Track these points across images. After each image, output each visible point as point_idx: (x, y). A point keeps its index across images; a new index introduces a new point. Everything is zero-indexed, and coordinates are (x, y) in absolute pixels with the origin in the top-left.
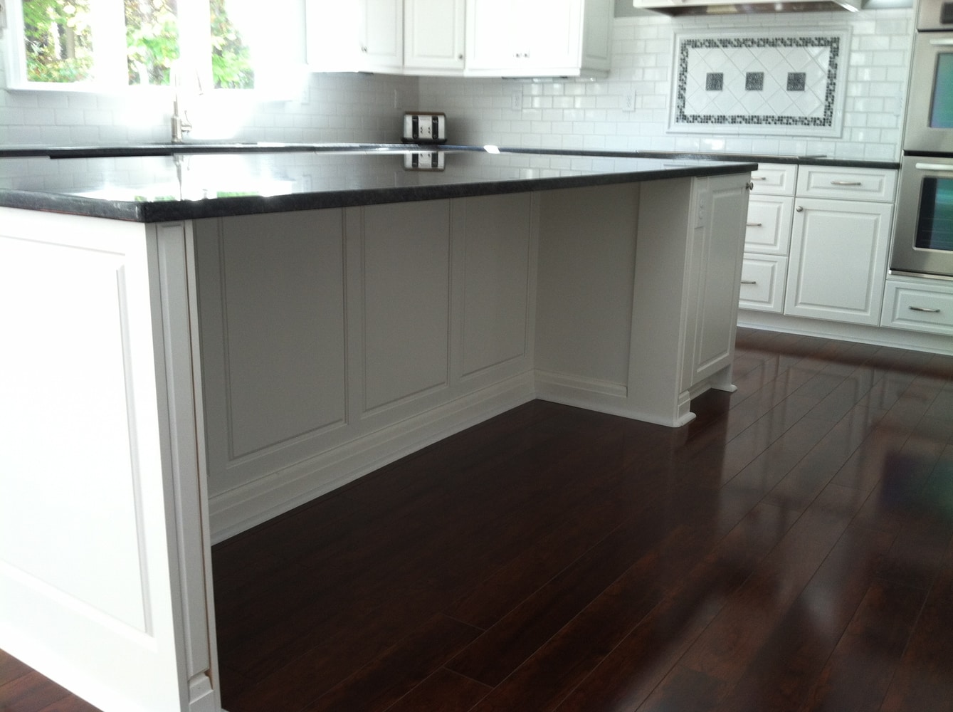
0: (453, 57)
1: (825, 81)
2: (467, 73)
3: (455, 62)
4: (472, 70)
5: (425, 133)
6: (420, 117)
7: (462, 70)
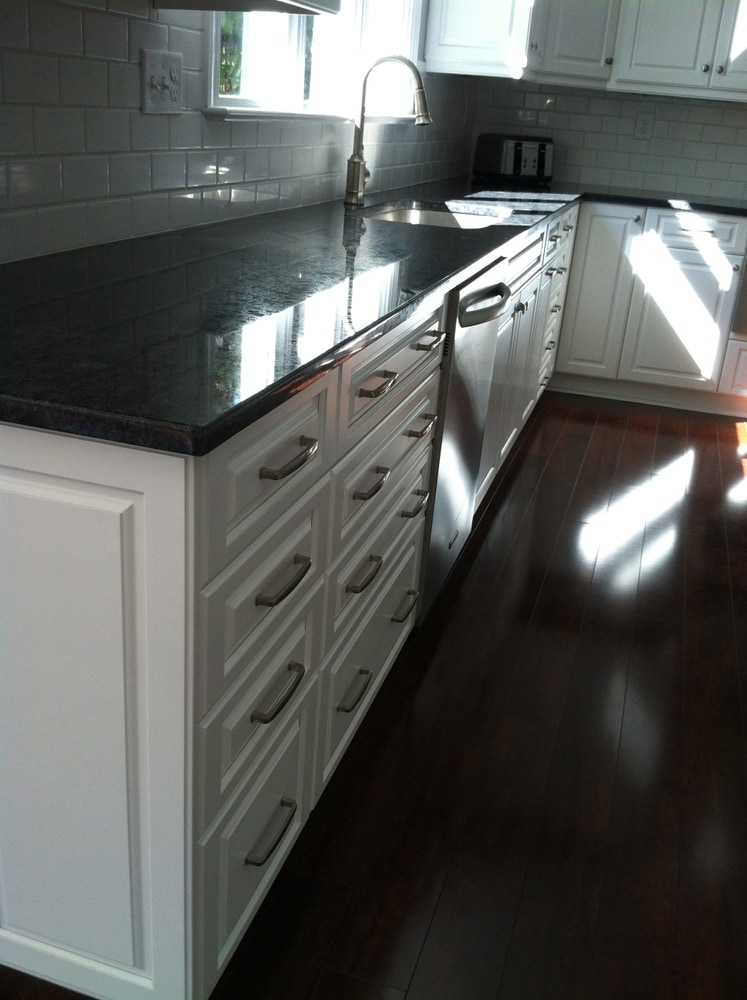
0: (598, 61)
2: (612, 86)
3: (597, 68)
4: (619, 81)
5: (529, 170)
6: (525, 145)
7: (606, 80)
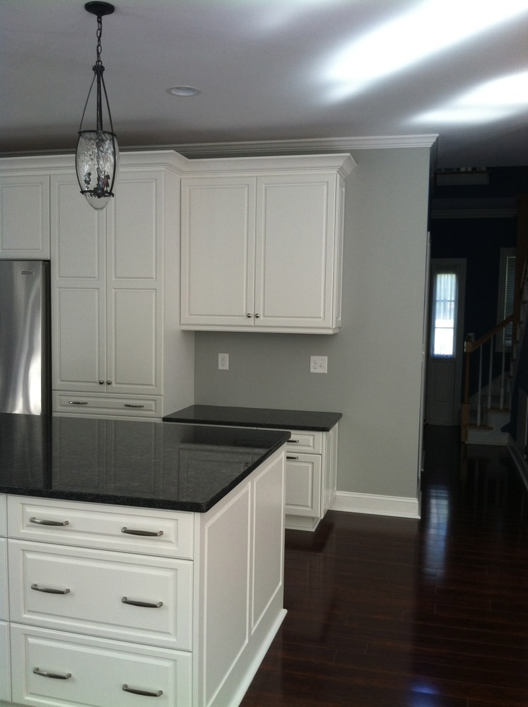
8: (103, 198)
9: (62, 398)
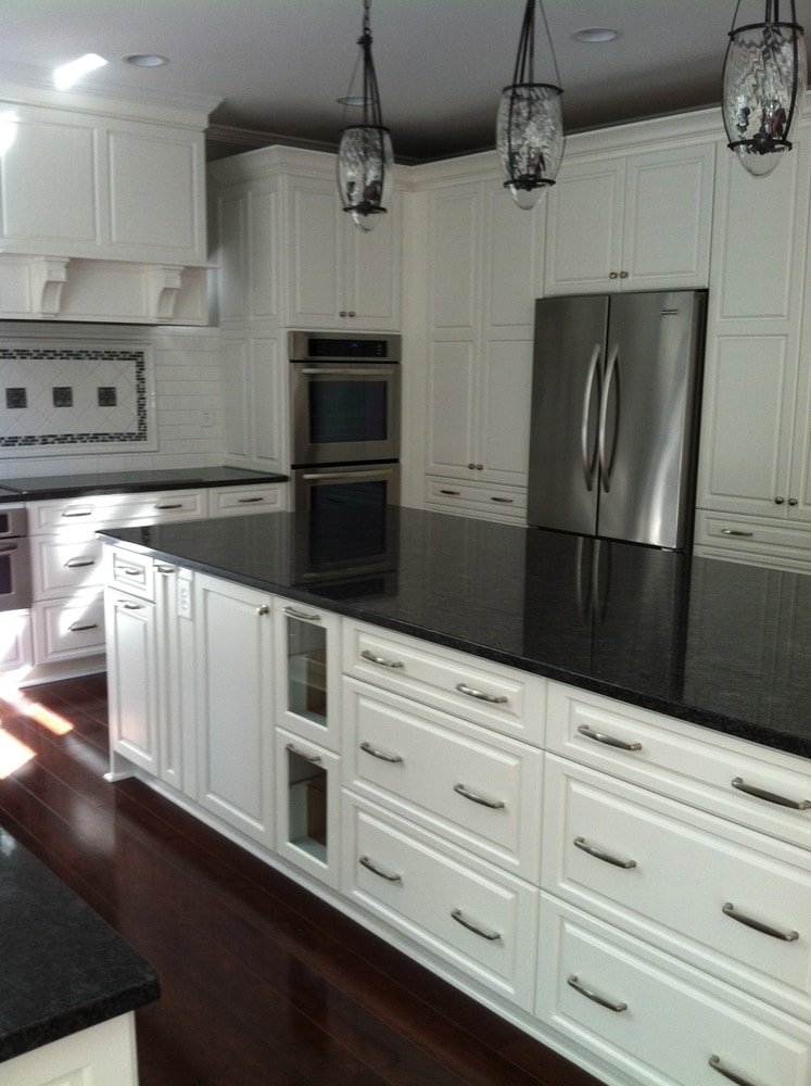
1: (135, 396)
8: (769, 155)
9: (712, 522)
